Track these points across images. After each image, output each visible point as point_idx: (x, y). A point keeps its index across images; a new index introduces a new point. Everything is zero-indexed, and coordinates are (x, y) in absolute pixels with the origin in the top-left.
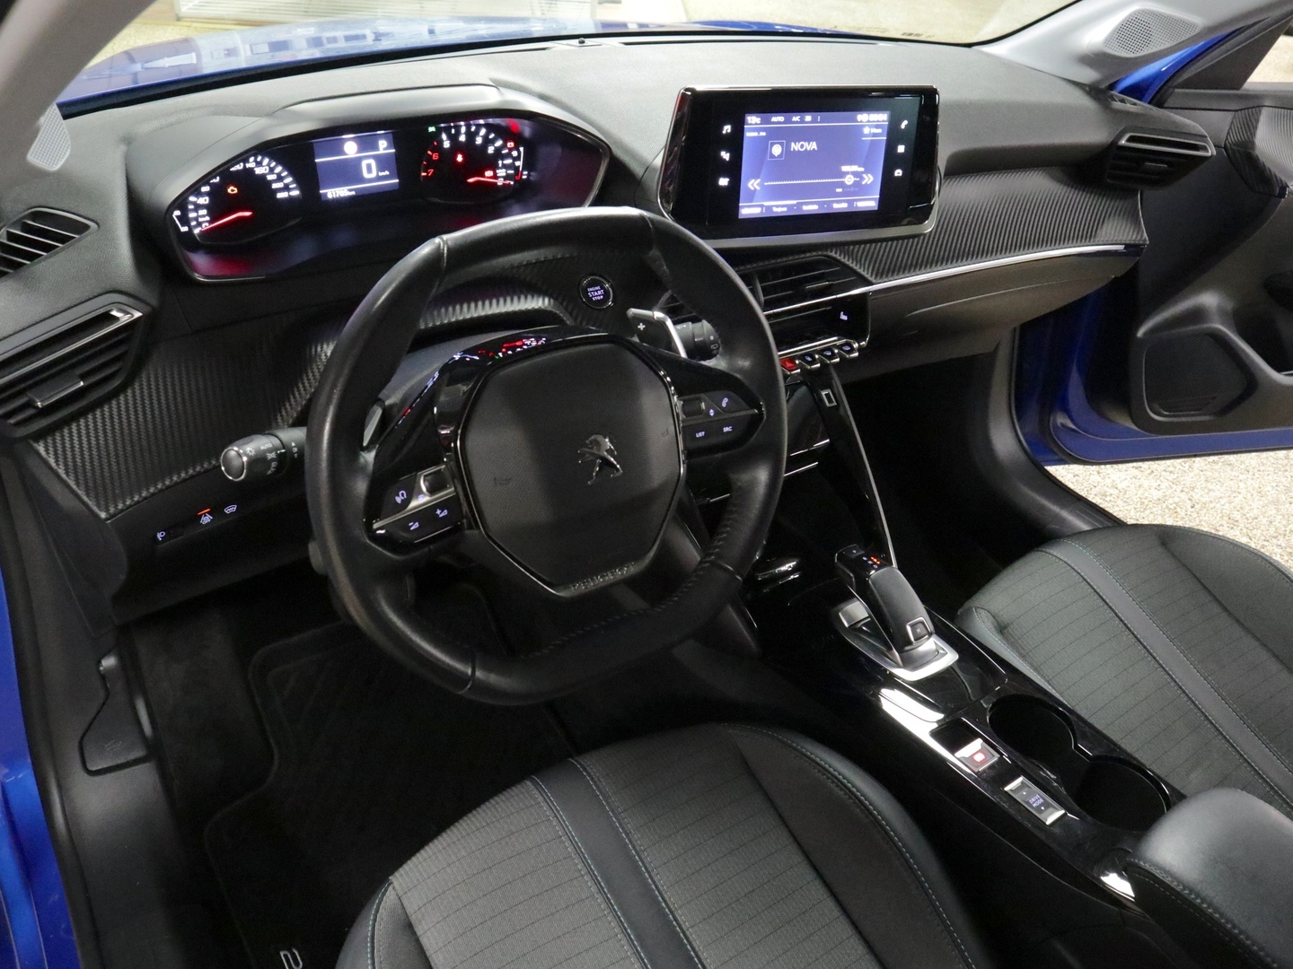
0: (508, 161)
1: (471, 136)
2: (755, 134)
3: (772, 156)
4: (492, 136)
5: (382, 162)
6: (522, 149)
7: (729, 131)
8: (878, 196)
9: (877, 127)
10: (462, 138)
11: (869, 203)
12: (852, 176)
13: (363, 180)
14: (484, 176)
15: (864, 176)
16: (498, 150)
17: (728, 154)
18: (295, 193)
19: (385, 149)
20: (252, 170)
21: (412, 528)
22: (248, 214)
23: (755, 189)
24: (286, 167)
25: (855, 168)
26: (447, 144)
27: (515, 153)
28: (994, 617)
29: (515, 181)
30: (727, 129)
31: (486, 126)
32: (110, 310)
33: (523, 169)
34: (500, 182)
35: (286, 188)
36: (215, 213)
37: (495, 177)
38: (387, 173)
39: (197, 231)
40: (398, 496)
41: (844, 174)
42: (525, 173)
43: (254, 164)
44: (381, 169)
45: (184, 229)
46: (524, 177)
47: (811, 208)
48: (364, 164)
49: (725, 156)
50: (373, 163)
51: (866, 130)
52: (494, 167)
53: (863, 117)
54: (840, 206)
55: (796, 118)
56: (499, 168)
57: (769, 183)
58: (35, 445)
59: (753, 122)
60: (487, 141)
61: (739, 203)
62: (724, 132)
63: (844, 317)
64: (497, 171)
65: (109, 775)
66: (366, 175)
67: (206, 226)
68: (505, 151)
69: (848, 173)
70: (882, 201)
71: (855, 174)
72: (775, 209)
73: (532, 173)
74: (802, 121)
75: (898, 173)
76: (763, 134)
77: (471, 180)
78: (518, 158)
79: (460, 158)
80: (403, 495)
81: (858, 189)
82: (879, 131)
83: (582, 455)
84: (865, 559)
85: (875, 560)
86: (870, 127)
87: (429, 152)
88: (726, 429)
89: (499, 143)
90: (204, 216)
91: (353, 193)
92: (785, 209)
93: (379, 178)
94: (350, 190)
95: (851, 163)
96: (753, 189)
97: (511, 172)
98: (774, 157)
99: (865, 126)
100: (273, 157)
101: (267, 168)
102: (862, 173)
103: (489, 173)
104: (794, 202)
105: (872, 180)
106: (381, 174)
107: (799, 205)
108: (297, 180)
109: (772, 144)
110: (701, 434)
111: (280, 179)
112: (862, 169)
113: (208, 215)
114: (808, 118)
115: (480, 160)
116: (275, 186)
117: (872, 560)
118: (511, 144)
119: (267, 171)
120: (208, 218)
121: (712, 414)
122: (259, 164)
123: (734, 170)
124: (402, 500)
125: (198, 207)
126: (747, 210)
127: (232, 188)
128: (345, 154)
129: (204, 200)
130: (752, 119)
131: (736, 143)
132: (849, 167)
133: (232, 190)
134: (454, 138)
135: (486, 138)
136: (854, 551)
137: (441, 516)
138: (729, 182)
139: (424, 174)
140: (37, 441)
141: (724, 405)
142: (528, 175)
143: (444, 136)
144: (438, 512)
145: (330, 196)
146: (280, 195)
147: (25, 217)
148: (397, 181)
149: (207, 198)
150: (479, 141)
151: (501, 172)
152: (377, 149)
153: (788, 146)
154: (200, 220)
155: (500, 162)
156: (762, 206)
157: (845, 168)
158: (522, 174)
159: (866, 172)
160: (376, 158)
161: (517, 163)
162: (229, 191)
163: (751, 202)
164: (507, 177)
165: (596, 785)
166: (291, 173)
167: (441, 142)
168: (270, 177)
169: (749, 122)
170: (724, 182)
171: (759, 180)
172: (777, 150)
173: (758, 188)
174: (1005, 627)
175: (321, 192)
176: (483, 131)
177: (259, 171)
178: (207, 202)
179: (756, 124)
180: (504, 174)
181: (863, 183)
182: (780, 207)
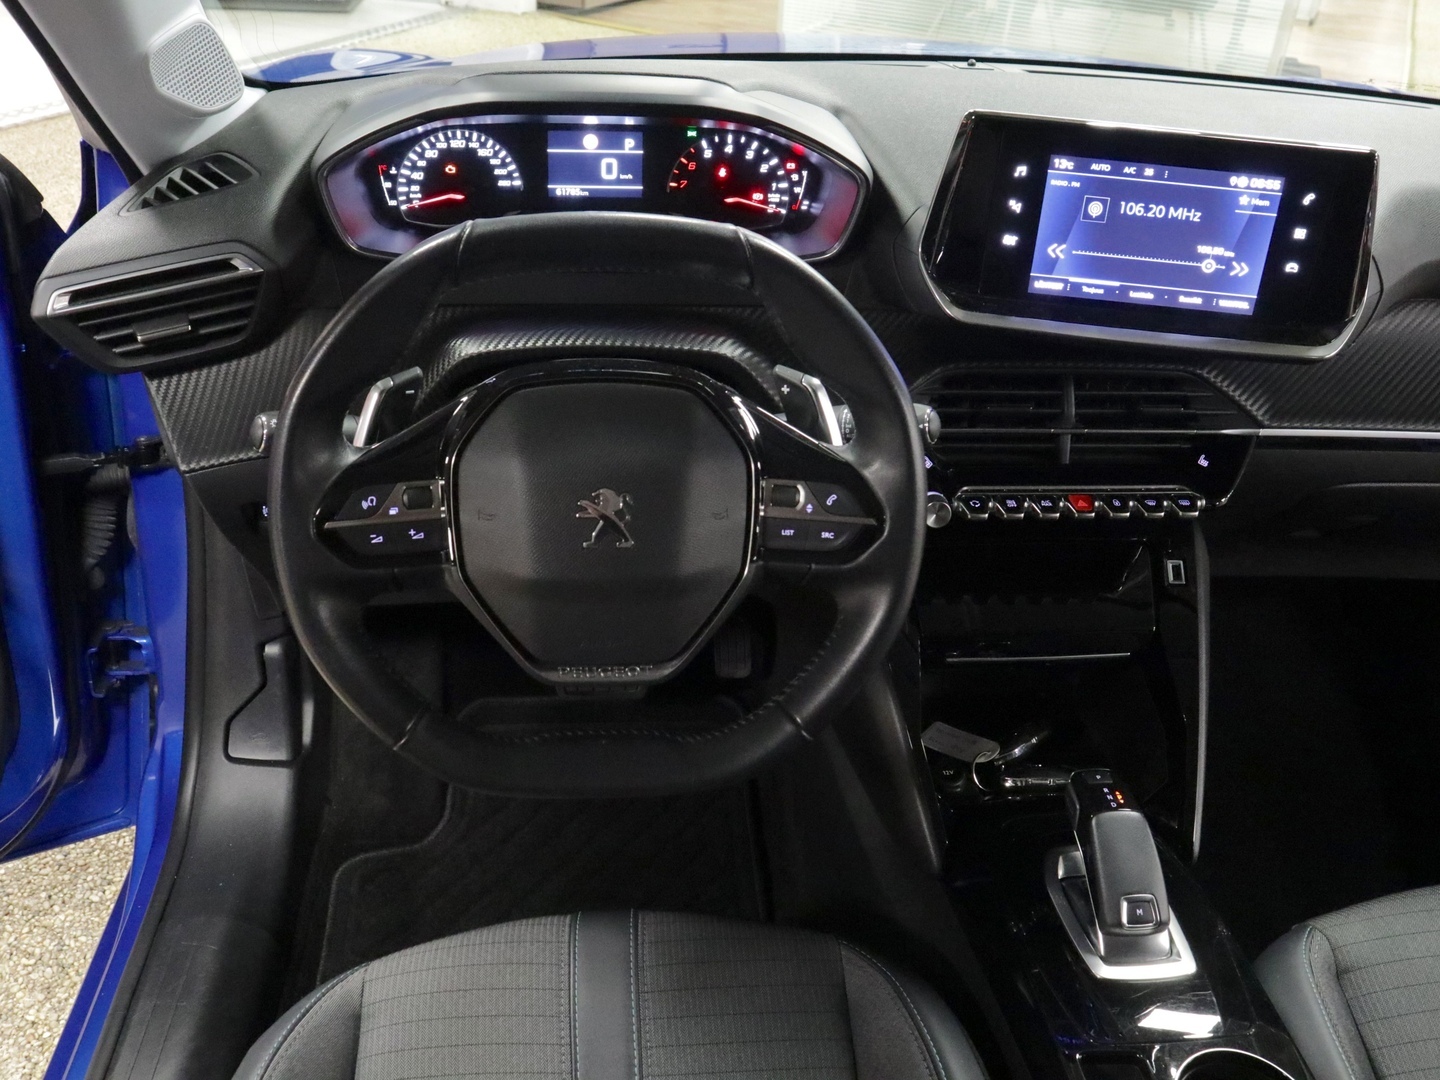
0: (784, 185)
1: (740, 149)
2: (1064, 183)
3: (1087, 216)
4: (766, 152)
5: (625, 163)
6: (805, 173)
7: (1024, 174)
8: (1255, 297)
9: (1262, 197)
10: (729, 149)
11: (1239, 303)
12: (1213, 263)
13: (600, 181)
14: (751, 199)
15: (1234, 263)
16: (773, 171)
17: (1020, 205)
18: (518, 183)
19: (631, 149)
20: (474, 152)
21: (373, 541)
22: (459, 197)
23: (1057, 258)
24: (511, 151)
25: (1219, 251)
26: (708, 154)
27: (795, 177)
28: (1333, 950)
29: (790, 210)
30: (1021, 171)
31: (761, 138)
32: (231, 259)
33: (804, 197)
34: (771, 209)
35: (509, 176)
36: (427, 191)
37: (765, 202)
38: (630, 176)
39: (404, 207)
40: (367, 501)
41: (1202, 257)
42: (806, 202)
43: (478, 144)
44: (622, 170)
45: (392, 203)
46: (804, 208)
47: (1143, 295)
48: (604, 162)
49: (1016, 206)
50: (614, 162)
51: (1244, 200)
52: (766, 190)
53: (1239, 181)
54: (1191, 300)
55: (1130, 170)
56: (771, 192)
57: (1079, 252)
58: (148, 382)
59: (1062, 167)
60: (760, 158)
61: (1030, 272)
62: (1016, 175)
63: (1203, 462)
64: (769, 195)
65: (244, 766)
66: (604, 175)
67: (416, 204)
68: (781, 173)
69: (1206, 256)
70: (1259, 304)
71: (1218, 259)
72: (1085, 289)
73: (814, 205)
74: (1139, 174)
75: (1292, 267)
76: (1076, 184)
77: (730, 200)
78: (799, 183)
79: (723, 173)
80: (372, 501)
81: (1222, 280)
82: (1266, 203)
83: (583, 509)
84: (1106, 790)
85: (1119, 797)
86: (1251, 196)
87: (683, 160)
88: (825, 535)
89: (774, 161)
90: (416, 193)
91: (587, 194)
92: (1101, 291)
93: (618, 181)
94: (583, 190)
95: (1213, 243)
96: (1054, 256)
97: (786, 198)
98: (1090, 217)
99: (1241, 194)
100: (498, 139)
101: (492, 151)
102: (1230, 260)
103: (758, 196)
104: (1117, 284)
105: (1248, 271)
106: (622, 177)
107: (1124, 290)
108: (522, 169)
109: (1089, 201)
110: (788, 532)
111: (504, 165)
112: (1231, 254)
113: (421, 191)
114: (1149, 171)
115: (747, 179)
116: (497, 172)
117: (1115, 796)
118: (791, 166)
119: (491, 155)
120: (419, 196)
121: (809, 511)
122: (483, 145)
123: (1027, 226)
124: (369, 507)
125: (410, 182)
126: (1041, 284)
127: (450, 167)
128: (583, 147)
129: (418, 176)
130: (1063, 163)
131: (1033, 189)
132: (1210, 248)
133: (451, 169)
134: (718, 148)
135: (758, 152)
136: (1098, 777)
137: (414, 538)
138: (1018, 242)
139: (673, 184)
140: (152, 378)
141: (829, 502)
142: (810, 206)
143: (704, 143)
144: (412, 532)
145: (558, 193)
146: (502, 183)
147: (207, 159)
148: (641, 188)
149: (422, 174)
150: (750, 155)
151: (774, 198)
152: (622, 148)
153: (1115, 206)
154: (412, 196)
155: (774, 185)
156: (1066, 282)
157: (1202, 249)
158: (801, 203)
159: (1238, 259)
160: (622, 159)
161: (797, 190)
162: (447, 170)
163: (1051, 274)
164: (780, 204)
165: (636, 949)
166: (516, 160)
167: (700, 151)
168: (493, 162)
169: (1057, 166)
170: (1010, 240)
171: (1064, 246)
172: (1095, 209)
173: (1062, 256)
174: (1347, 971)
175: (549, 186)
176: (755, 145)
177: (482, 153)
178: (421, 178)
179: (1067, 170)
180: (778, 200)
181: (1232, 274)
182: (1093, 287)
